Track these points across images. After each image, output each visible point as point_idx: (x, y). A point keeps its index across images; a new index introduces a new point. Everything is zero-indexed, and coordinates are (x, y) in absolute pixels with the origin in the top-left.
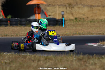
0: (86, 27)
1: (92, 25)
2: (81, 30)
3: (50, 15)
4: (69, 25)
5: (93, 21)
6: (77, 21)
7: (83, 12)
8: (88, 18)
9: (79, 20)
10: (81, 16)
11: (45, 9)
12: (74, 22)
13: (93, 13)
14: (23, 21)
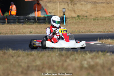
0: (89, 25)
1: (95, 23)
2: (84, 28)
3: (51, 12)
4: (70, 23)
5: (97, 18)
6: (79, 19)
7: (86, 9)
8: (91, 15)
9: (82, 17)
10: (84, 13)
11: (46, 5)
12: (76, 20)
14: (21, 19)
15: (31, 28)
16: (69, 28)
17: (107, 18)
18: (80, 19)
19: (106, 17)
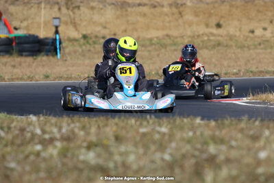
3: (17, 27)
4: (69, 54)
6: (88, 42)
7: (102, 20)
8: (114, 34)
9: (94, 39)
10: (98, 30)
11: (6, 11)
12: (80, 46)
16: (73, 66)
17: (153, 42)
18: (90, 44)
19: (151, 40)
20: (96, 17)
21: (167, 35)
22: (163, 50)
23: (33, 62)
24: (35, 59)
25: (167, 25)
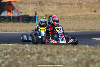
6: (47, 18)
7: (53, 9)
10: (51, 13)
11: (17, 6)
13: (62, 10)
15: (7, 26)
17: (71, 17)
19: (70, 17)
20: (50, 8)
21: (76, 15)
22: (75, 20)
23: (27, 25)
24: (28, 24)
25: (76, 11)
